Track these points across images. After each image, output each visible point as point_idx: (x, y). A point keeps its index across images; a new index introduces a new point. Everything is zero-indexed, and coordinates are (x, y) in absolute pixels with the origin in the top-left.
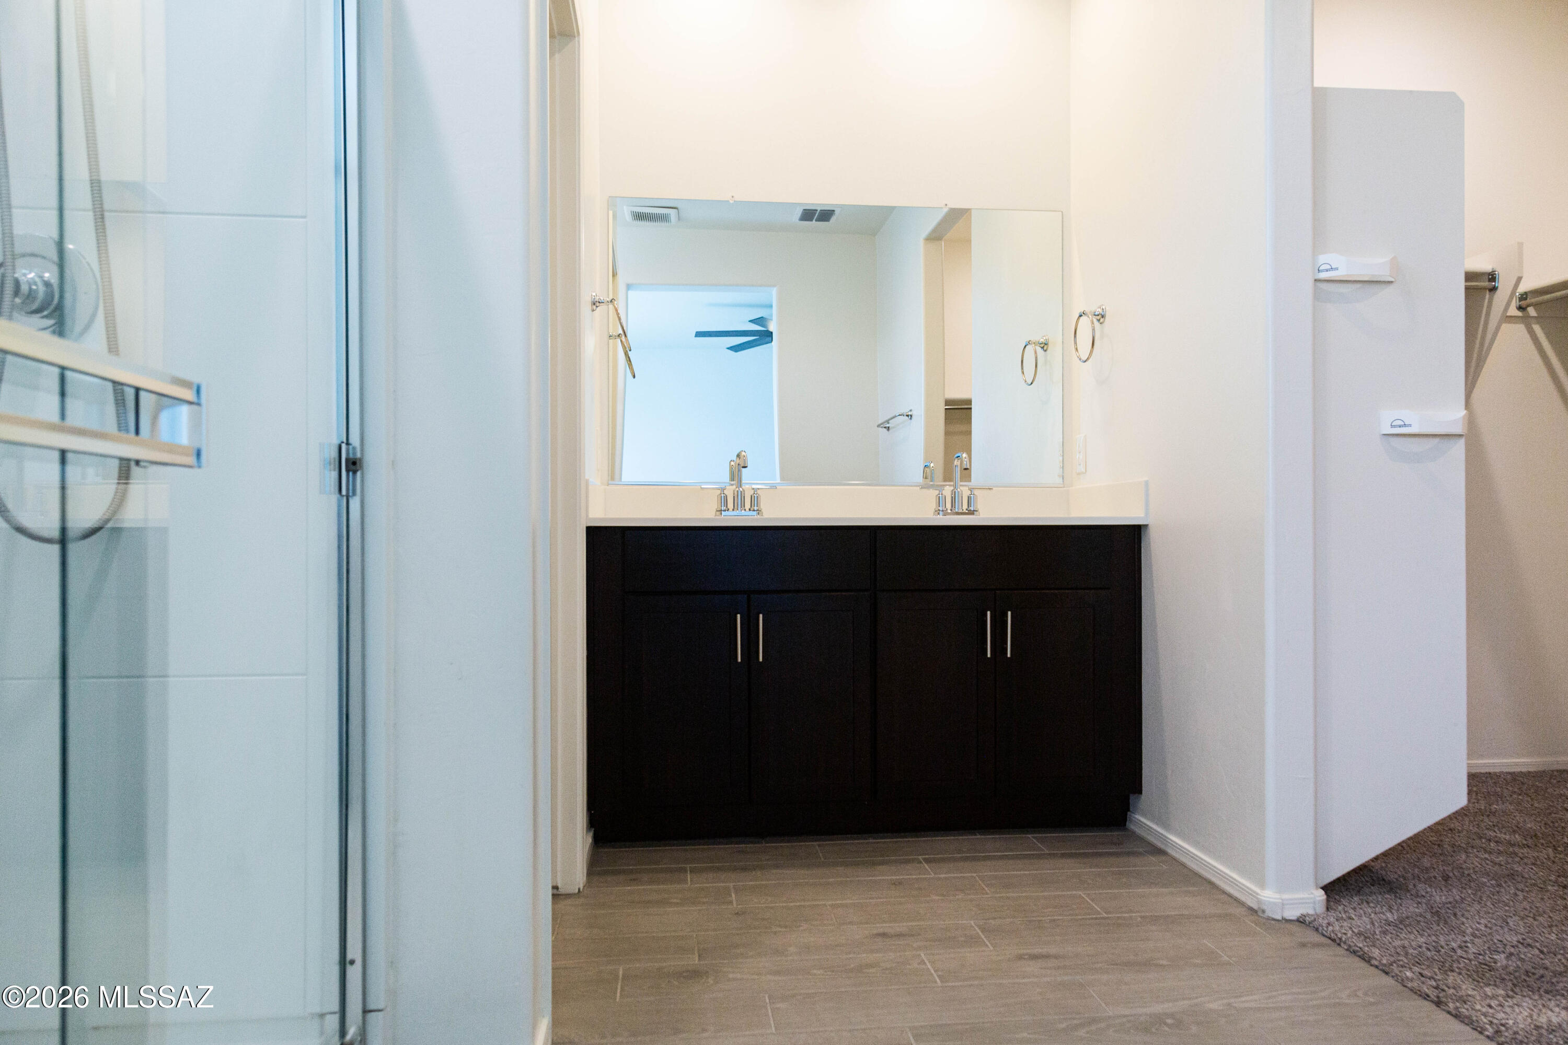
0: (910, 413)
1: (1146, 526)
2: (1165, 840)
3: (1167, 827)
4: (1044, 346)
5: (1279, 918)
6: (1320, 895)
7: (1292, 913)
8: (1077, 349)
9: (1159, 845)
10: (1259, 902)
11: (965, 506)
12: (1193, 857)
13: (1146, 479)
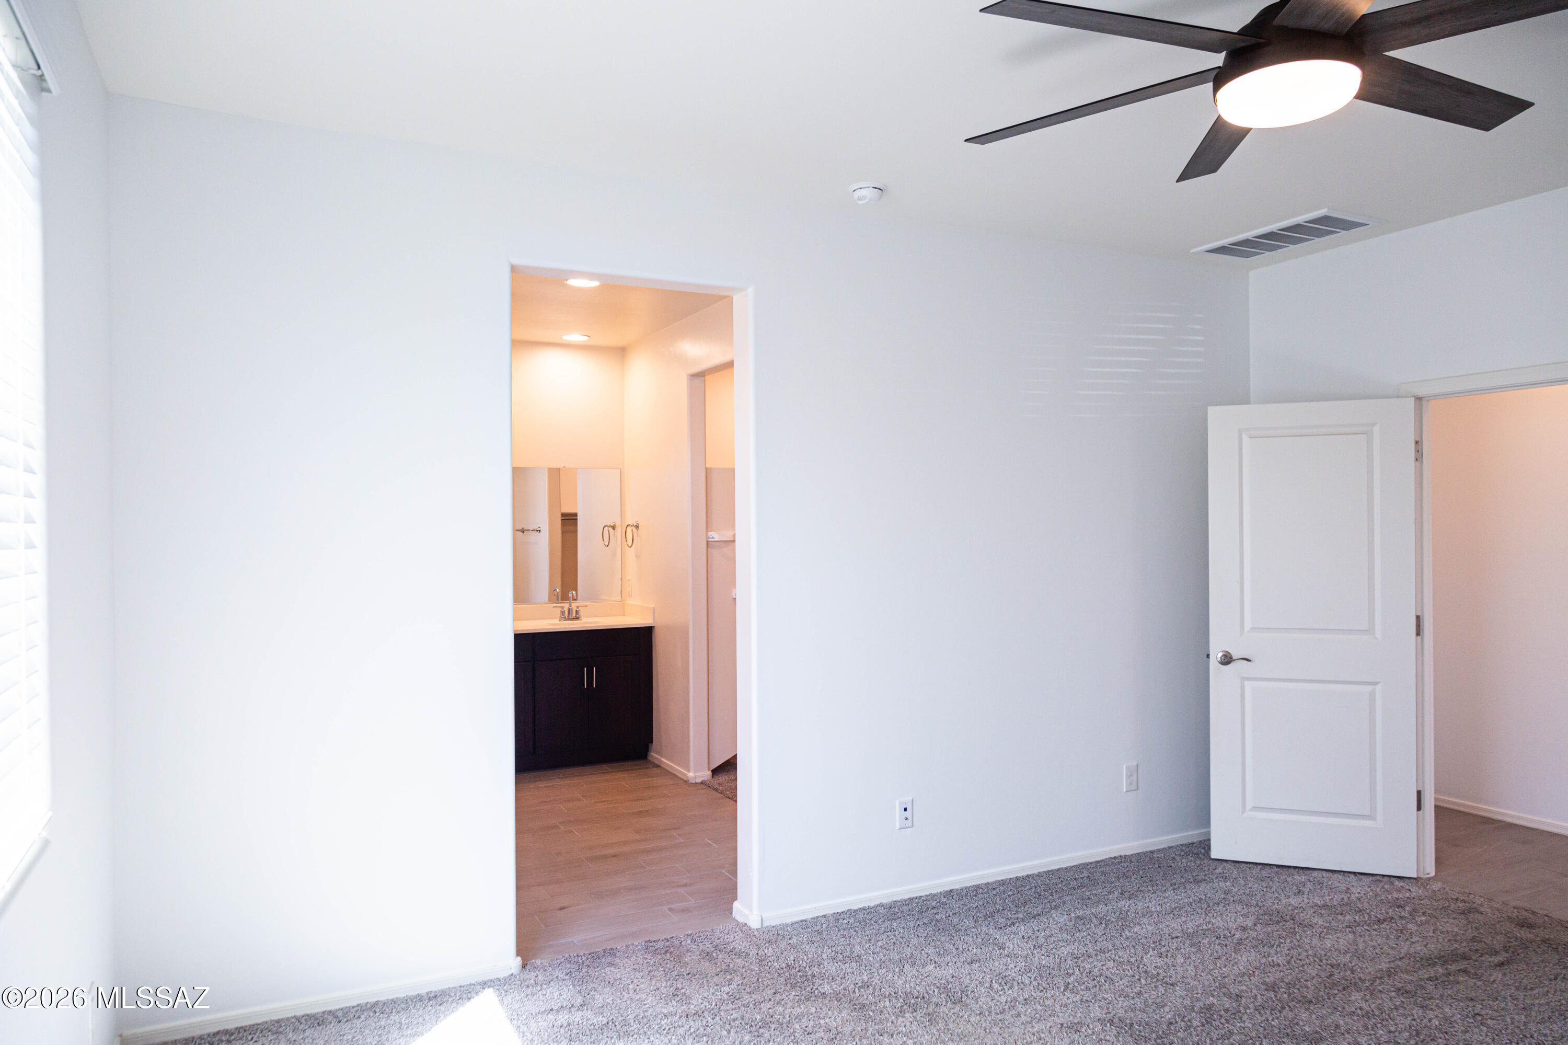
0: (539, 529)
1: (654, 627)
2: (661, 761)
3: (662, 756)
4: (614, 527)
5: (694, 782)
6: (710, 773)
7: (699, 781)
8: (626, 541)
9: (659, 764)
10: (687, 777)
11: (574, 615)
12: (671, 767)
13: (653, 606)
